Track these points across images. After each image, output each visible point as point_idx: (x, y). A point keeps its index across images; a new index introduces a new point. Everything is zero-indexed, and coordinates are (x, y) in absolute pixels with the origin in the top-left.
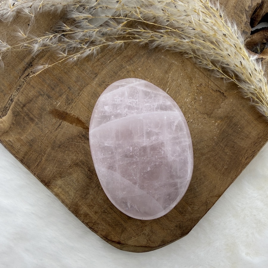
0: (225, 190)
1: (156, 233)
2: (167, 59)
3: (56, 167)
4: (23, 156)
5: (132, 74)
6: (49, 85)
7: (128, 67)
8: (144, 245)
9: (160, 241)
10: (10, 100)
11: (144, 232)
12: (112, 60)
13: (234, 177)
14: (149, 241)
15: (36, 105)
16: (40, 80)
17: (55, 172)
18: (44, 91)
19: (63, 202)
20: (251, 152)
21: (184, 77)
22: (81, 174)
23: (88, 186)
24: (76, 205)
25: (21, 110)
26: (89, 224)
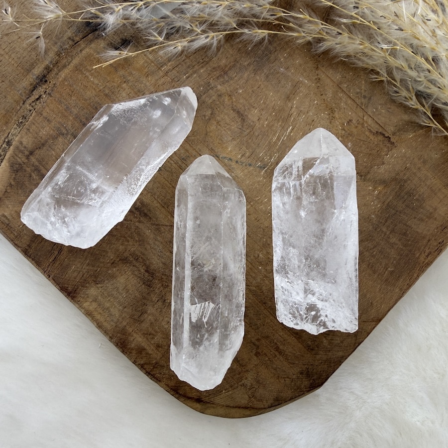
0: (389, 310)
1: (265, 383)
2: (290, 74)
3: (88, 264)
4: (28, 243)
5: (226, 100)
6: (77, 117)
7: (219, 87)
8: (244, 406)
9: (272, 398)
10: (5, 143)
11: (243, 382)
12: (191, 74)
13: (405, 287)
14: (252, 399)
15: (54, 153)
16: (61, 108)
17: (87, 273)
18: (67, 128)
19: (99, 327)
20: (435, 244)
21: (320, 108)
22: (133, 278)
23: (144, 298)
24: (123, 332)
25: (24, 159)
26: (145, 366)
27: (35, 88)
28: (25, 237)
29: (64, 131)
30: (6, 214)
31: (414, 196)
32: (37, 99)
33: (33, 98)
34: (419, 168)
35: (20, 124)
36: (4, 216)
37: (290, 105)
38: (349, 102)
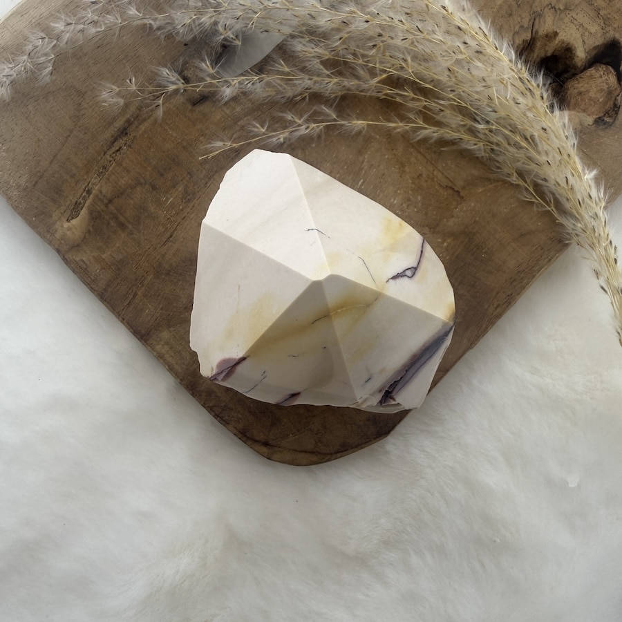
1: (331, 429)
3: (162, 309)
4: (104, 287)
6: (155, 168)
8: (310, 450)
9: (338, 443)
10: (85, 192)
11: (310, 427)
13: (473, 339)
14: (319, 444)
15: (131, 201)
16: (140, 160)
17: (159, 317)
18: (145, 178)
19: (170, 370)
20: (504, 296)
21: (391, 162)
25: (105, 209)
26: (215, 409)
27: (115, 140)
28: (102, 282)
29: (142, 181)
30: (84, 259)
31: (483, 249)
32: (118, 151)
33: (113, 150)
34: (488, 222)
35: (100, 174)
36: (83, 261)
37: (361, 159)
38: (420, 157)
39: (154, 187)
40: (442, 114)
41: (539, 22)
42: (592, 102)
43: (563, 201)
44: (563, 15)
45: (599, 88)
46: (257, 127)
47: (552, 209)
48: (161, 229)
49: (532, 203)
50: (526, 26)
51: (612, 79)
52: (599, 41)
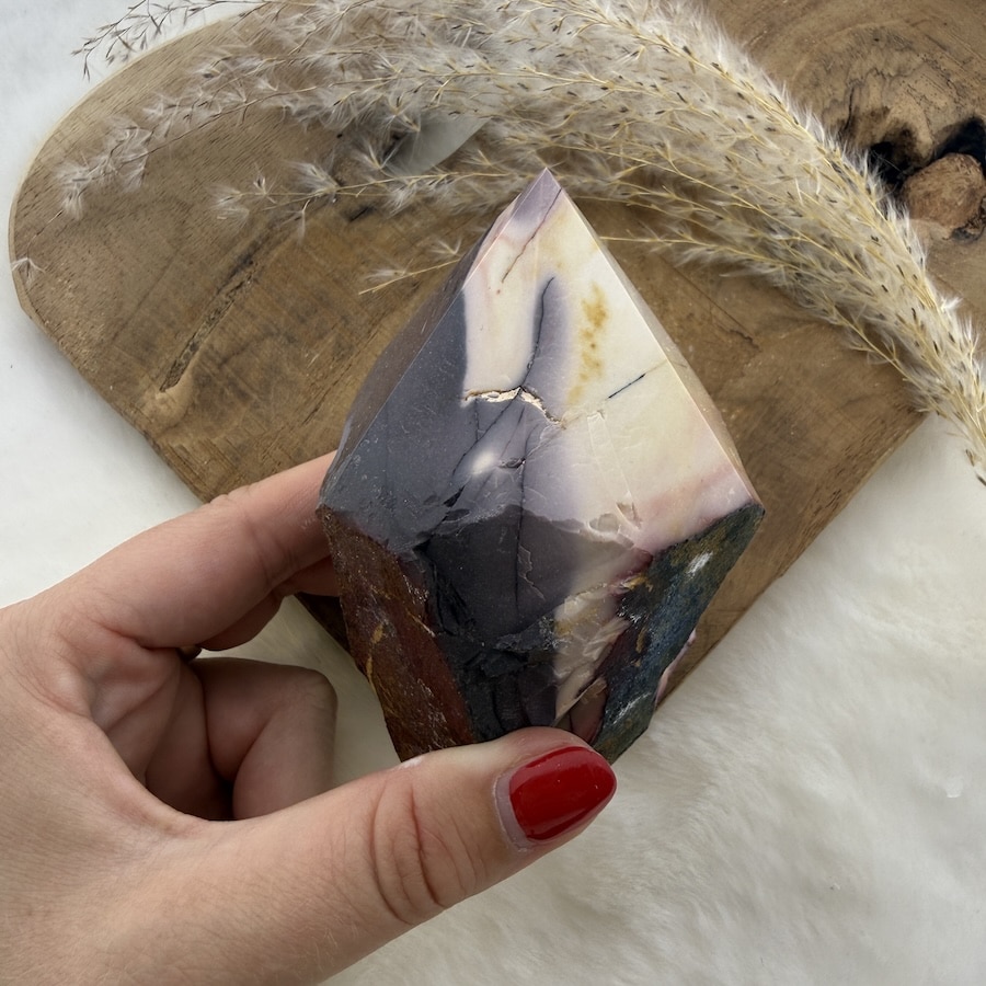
0: (759, 595)
6: (293, 311)
10: (189, 347)
15: (257, 360)
16: (271, 299)
18: (278, 326)
20: (827, 495)
25: (217, 371)
27: (235, 272)
28: (211, 478)
29: (274, 330)
30: (184, 445)
32: (238, 288)
33: (231, 285)
35: (211, 322)
36: (182, 448)
39: (291, 340)
40: (719, 223)
41: (861, 94)
42: (947, 207)
43: (911, 347)
44: (894, 84)
45: (955, 187)
46: (444, 249)
47: (895, 360)
48: (301, 399)
49: (864, 353)
50: (840, 100)
51: (975, 173)
52: (951, 119)
